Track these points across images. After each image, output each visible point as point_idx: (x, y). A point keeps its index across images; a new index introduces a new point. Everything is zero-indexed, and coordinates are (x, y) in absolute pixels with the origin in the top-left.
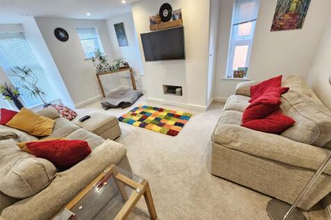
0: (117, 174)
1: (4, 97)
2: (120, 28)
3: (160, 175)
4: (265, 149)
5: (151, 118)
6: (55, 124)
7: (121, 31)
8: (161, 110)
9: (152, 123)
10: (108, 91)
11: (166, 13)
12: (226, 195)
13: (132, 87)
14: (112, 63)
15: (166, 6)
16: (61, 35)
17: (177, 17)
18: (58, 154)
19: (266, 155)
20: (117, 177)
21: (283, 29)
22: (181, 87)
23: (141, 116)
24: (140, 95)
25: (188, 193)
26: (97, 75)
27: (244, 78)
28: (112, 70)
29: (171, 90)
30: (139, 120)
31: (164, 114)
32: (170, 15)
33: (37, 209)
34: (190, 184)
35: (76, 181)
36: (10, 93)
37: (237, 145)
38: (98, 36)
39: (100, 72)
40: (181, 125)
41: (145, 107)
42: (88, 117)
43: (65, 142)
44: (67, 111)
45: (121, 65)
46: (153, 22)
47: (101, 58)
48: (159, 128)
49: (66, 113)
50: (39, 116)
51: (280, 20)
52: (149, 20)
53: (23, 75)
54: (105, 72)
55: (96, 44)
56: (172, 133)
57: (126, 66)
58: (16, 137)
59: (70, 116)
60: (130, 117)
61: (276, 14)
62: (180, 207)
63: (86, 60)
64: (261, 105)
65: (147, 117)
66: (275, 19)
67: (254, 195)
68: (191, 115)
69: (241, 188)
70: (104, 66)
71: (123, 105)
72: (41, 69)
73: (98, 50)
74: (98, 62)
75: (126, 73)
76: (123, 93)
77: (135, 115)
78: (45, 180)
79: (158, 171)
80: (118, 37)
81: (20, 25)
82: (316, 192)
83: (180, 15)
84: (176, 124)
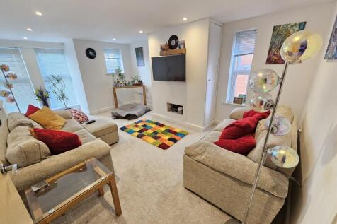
0: (95, 166)
1: (37, 98)
2: (139, 52)
3: (139, 180)
4: (222, 164)
5: (150, 131)
6: (66, 123)
7: (140, 54)
8: (161, 125)
9: (149, 135)
10: (121, 103)
11: (173, 43)
12: (191, 207)
13: (143, 103)
14: (128, 80)
15: (174, 38)
16: (91, 53)
17: (182, 47)
18: (54, 141)
19: (222, 169)
20: (95, 169)
21: (277, 63)
22: (182, 107)
23: (142, 128)
24: (148, 111)
25: (156, 199)
26: (114, 89)
27: (243, 105)
28: (127, 85)
29: (174, 108)
30: (138, 132)
31: (163, 129)
32: (177, 45)
33: (25, 175)
34: (161, 192)
35: (59, 163)
36: (42, 95)
37: (201, 158)
38: (121, 56)
39: (117, 86)
40: (175, 141)
41: (148, 121)
42: (94, 121)
43: (62, 132)
44: (80, 115)
45: (136, 82)
46: (162, 49)
47: (120, 75)
48: (154, 141)
49: (78, 116)
50: (54, 114)
51: (274, 55)
52: (160, 47)
53: (54, 81)
54: (121, 87)
55: (119, 63)
56: (164, 147)
57: (140, 84)
58: (31, 126)
59: (81, 119)
60: (132, 128)
61: (270, 50)
62: (144, 210)
63: (107, 75)
64: (235, 127)
65: (147, 130)
66: (269, 53)
67: (218, 212)
68: (187, 134)
69: (207, 204)
70: (121, 81)
71: (129, 117)
72: (70, 79)
73: (119, 68)
74: (117, 77)
75: (139, 89)
76: (133, 106)
77: (137, 126)
78: (38, 157)
79: (138, 177)
80: (137, 59)
81: (63, 44)
82: (266, 214)
83: (184, 45)
84: (171, 139)
